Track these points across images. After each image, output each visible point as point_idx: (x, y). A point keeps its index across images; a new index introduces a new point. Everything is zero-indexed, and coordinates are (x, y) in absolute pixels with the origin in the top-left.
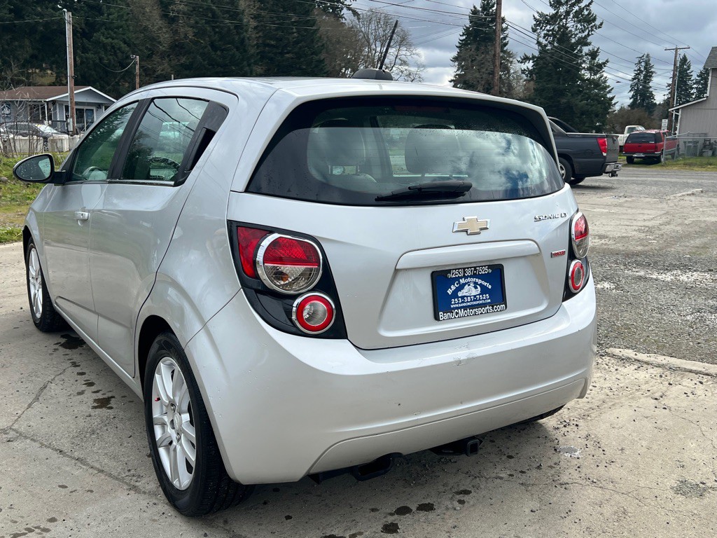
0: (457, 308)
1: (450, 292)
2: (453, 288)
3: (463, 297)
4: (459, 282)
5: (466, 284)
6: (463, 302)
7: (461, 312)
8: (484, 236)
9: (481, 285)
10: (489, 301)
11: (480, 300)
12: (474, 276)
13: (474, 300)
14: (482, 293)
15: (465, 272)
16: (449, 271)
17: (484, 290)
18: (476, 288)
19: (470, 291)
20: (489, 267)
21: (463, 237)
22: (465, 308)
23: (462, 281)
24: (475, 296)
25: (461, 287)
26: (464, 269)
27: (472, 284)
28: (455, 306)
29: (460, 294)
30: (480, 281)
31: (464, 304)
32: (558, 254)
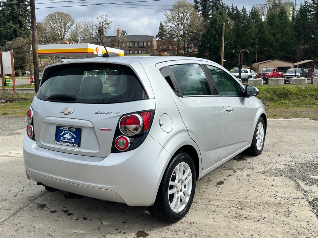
0: (62, 141)
1: (61, 134)
2: (62, 133)
3: (65, 138)
4: (65, 132)
5: (67, 133)
6: (65, 139)
7: (62, 143)
8: (70, 116)
9: (72, 135)
10: (74, 142)
11: (70, 140)
12: (70, 131)
13: (69, 140)
14: (72, 138)
15: (66, 129)
16: (61, 127)
17: (73, 137)
18: (70, 135)
19: (68, 136)
20: (75, 129)
21: (62, 115)
22: (64, 142)
23: (66, 132)
24: (69, 138)
25: (65, 134)
26: (66, 127)
27: (69, 134)
28: (62, 140)
29: (64, 136)
30: (72, 133)
31: (65, 140)
32: (104, 130)
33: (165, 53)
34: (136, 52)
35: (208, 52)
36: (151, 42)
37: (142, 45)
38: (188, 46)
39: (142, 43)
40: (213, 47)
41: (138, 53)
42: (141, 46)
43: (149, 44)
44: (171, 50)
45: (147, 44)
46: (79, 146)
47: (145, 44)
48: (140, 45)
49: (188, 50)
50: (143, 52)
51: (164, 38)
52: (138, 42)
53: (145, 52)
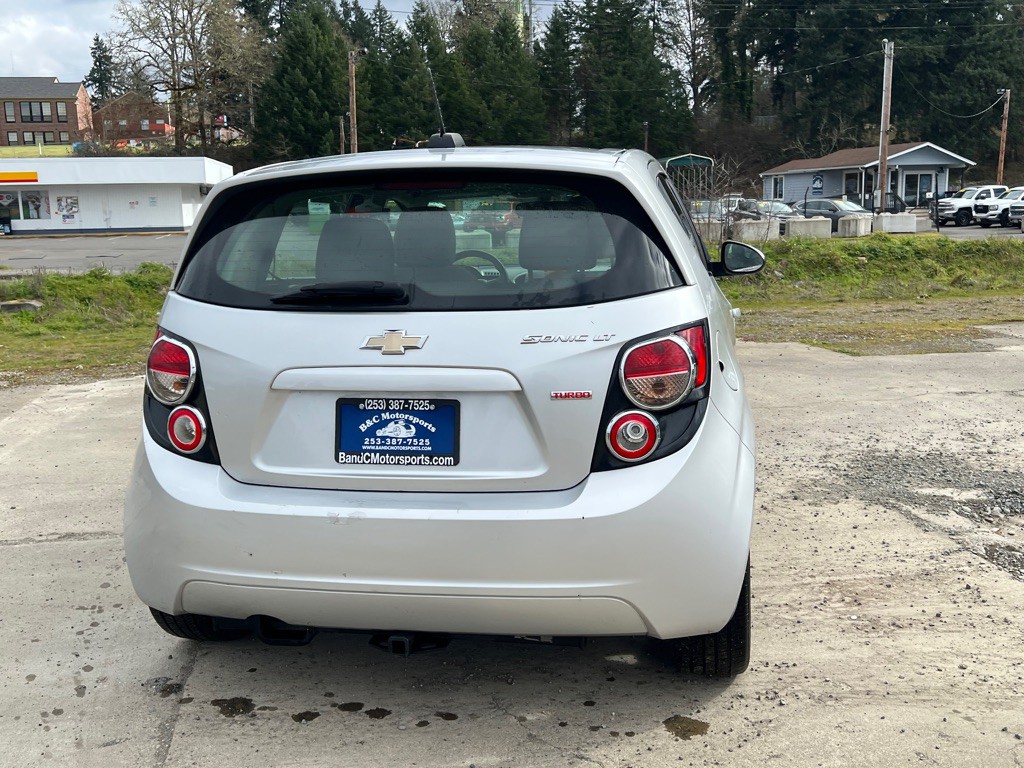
0: (370, 451)
1: (363, 428)
2: (369, 423)
3: (383, 438)
4: (380, 417)
5: (391, 420)
6: (382, 445)
7: (376, 457)
8: (411, 357)
9: (417, 425)
10: (430, 449)
11: (412, 445)
12: (405, 411)
13: (402, 445)
14: (418, 436)
15: (388, 405)
16: (363, 401)
17: (421, 432)
18: (407, 427)
19: (397, 431)
20: (431, 402)
21: (376, 357)
22: (383, 453)
23: (386, 416)
24: (405, 439)
25: (384, 424)
26: (387, 400)
27: (401, 422)
28: (369, 448)
29: (379, 433)
30: (416, 420)
31: (385, 448)
32: (567, 396)
33: (129, 142)
34: (13, 137)
35: (287, 145)
36: (71, 103)
37: (36, 112)
38: (213, 121)
39: (36, 107)
40: (303, 128)
41: (22, 142)
42: (31, 117)
43: (62, 109)
44: (148, 133)
45: (54, 109)
46: (456, 462)
47: (47, 111)
48: (26, 112)
49: (216, 136)
50: (39, 138)
51: (113, 91)
52: (18, 103)
53: (49, 137)
